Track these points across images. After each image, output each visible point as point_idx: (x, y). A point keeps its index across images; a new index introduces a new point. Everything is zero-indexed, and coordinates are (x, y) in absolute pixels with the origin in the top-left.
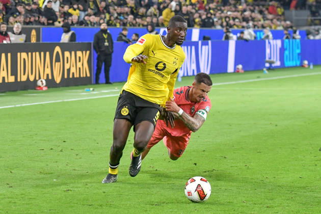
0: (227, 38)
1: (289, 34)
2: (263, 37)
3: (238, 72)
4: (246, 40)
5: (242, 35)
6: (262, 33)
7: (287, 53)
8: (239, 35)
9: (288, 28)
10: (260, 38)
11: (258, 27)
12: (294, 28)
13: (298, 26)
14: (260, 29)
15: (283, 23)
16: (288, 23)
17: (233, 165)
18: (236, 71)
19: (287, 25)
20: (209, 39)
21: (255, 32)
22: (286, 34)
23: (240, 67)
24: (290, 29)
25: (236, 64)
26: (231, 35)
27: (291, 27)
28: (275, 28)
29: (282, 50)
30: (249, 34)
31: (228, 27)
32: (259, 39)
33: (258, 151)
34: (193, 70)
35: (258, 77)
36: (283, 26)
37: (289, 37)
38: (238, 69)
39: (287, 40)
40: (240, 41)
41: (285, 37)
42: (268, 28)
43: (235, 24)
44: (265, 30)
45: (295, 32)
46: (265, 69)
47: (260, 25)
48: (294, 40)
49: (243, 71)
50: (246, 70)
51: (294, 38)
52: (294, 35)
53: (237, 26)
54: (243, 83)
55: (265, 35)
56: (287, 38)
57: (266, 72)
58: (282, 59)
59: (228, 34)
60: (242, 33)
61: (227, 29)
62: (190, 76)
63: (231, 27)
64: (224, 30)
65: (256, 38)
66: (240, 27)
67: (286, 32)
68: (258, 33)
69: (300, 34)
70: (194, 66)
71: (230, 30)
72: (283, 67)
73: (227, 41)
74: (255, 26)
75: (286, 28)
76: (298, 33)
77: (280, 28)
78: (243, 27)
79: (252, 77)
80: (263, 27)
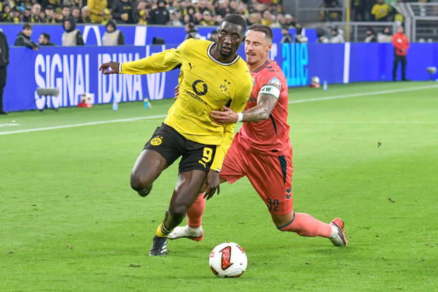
7: (286, 64)
12: (298, 26)
13: (304, 22)
15: (280, 16)
20: (162, 42)
22: (285, 35)
24: (291, 27)
29: (279, 60)
31: (192, 24)
33: (240, 222)
34: (137, 92)
36: (280, 22)
37: (290, 39)
39: (286, 45)
41: (284, 38)
45: (299, 32)
48: (298, 45)
51: (297, 41)
52: (298, 37)
56: (287, 41)
61: (191, 27)
62: (132, 101)
64: (187, 28)
67: (284, 31)
69: (307, 34)
70: (138, 86)
71: (196, 28)
75: (285, 25)
76: (303, 32)
77: (277, 25)
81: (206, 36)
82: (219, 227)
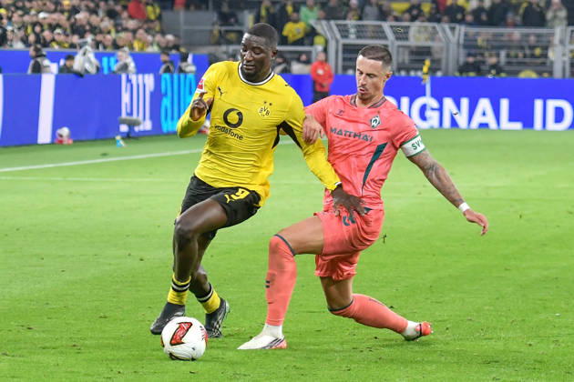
0: (38, 69)
1: (171, 62)
2: (115, 68)
3: (61, 142)
4: (79, 75)
5: (68, 63)
6: (112, 60)
7: (166, 102)
8: (62, 62)
9: (171, 49)
10: (109, 68)
11: (105, 47)
12: (183, 50)
13: (192, 45)
14: (109, 50)
15: (159, 37)
16: (170, 37)
17: (47, 345)
18: (56, 141)
19: (168, 42)
21: (98, 56)
22: (165, 62)
23: (65, 131)
24: (174, 52)
25: (57, 124)
26: (46, 62)
27: (176, 47)
28: (142, 49)
29: (157, 96)
30: (85, 61)
31: (39, 46)
32: (106, 71)
33: (102, 314)
35: (104, 155)
36: (158, 45)
37: (171, 68)
38: (61, 136)
39: (167, 76)
40: (64, 75)
41: (164, 67)
42: (126, 49)
43: (53, 40)
44: (119, 53)
45: (184, 58)
46: (118, 138)
47: (108, 43)
48: (182, 76)
49: (71, 142)
50: (77, 138)
51: (181, 71)
52: (183, 65)
53: (59, 44)
54: (71, 168)
55: (121, 63)
56: (168, 70)
57: (122, 143)
58: (155, 116)
59: (39, 60)
60: (70, 57)
61: (37, 50)
63: (46, 45)
64: (32, 51)
65: (99, 69)
66: (66, 45)
67: (164, 58)
68: (105, 60)
71: (44, 51)
72: (157, 133)
73: (37, 75)
74: (97, 44)
75: (165, 49)
76: (190, 59)
77: (154, 49)
78: (73, 46)
79: (91, 155)
80: (116, 46)
81: (59, 63)
82: (73, 322)
